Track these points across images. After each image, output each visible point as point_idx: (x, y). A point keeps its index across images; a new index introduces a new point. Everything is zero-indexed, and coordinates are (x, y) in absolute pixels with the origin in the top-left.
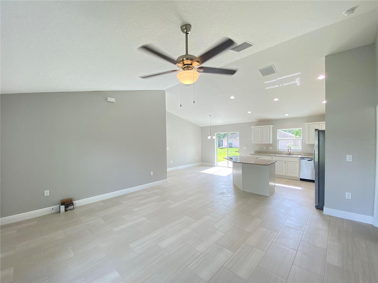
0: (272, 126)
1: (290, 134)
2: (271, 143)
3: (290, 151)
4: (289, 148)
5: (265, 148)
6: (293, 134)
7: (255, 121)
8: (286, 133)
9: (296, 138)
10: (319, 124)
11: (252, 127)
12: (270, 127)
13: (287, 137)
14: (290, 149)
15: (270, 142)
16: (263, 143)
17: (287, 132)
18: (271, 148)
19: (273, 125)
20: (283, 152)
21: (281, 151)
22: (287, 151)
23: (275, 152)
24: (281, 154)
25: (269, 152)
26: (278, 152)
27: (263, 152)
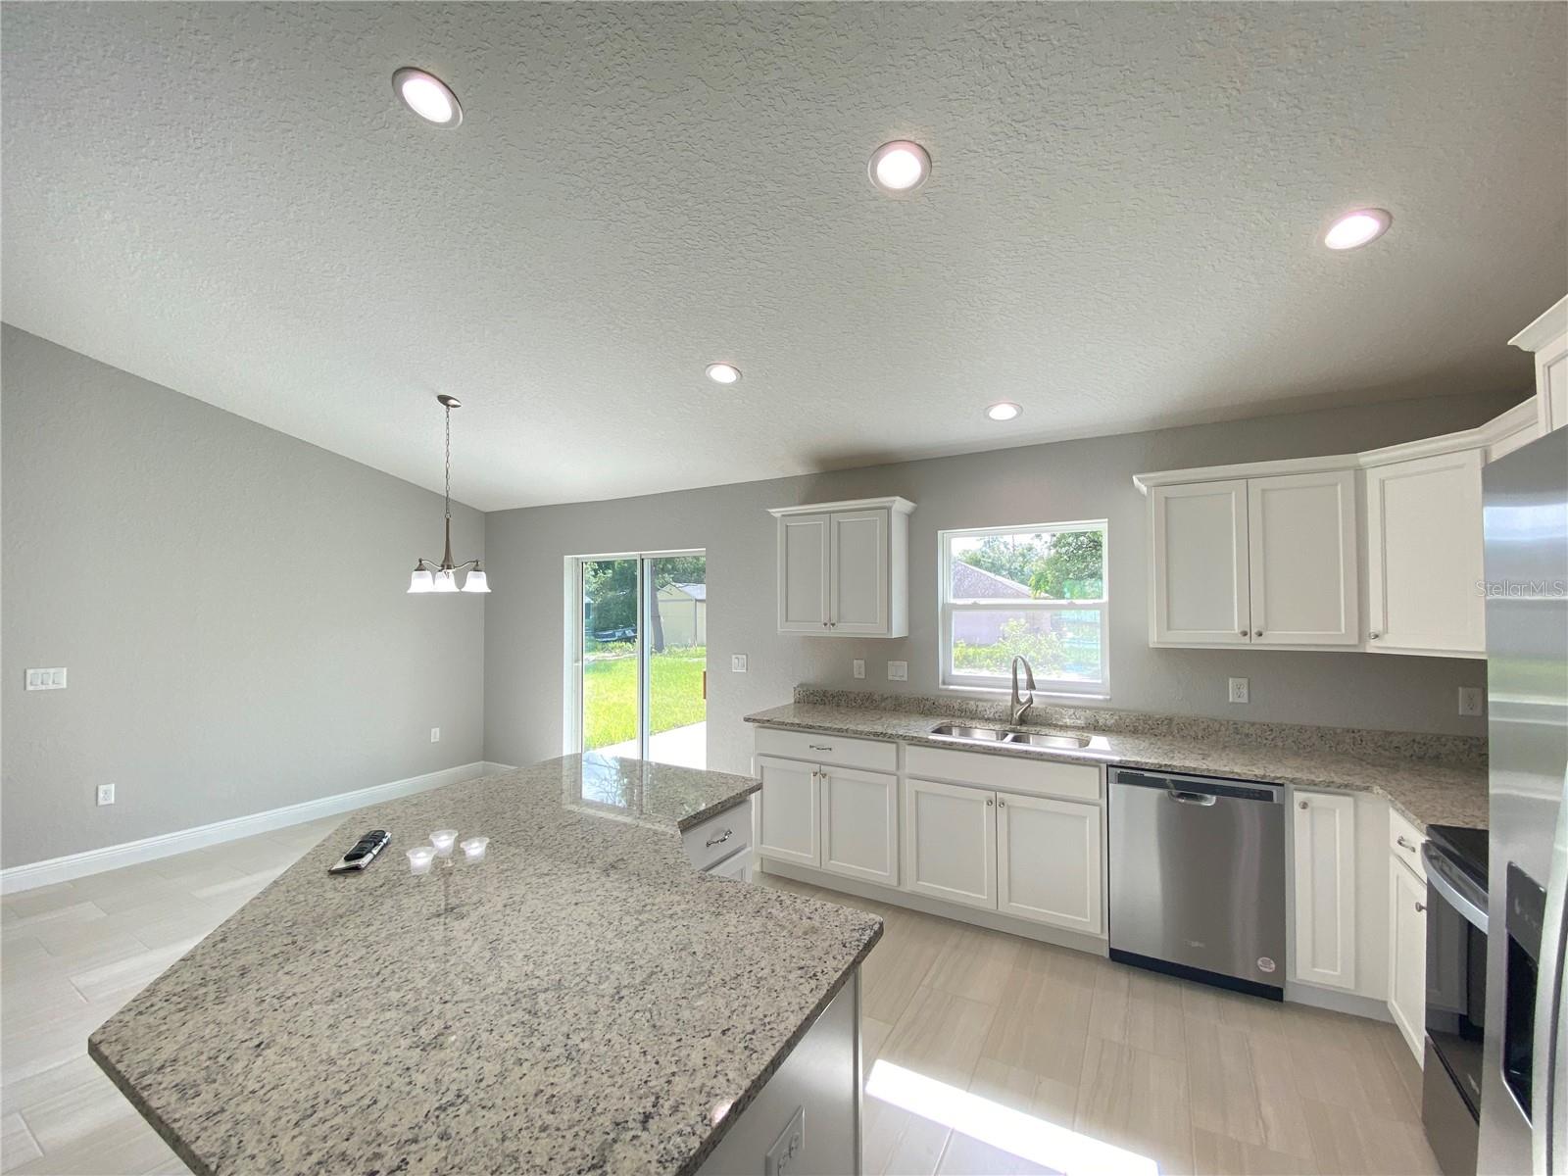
0: (900, 505)
1: (1013, 582)
2: (898, 629)
3: (1031, 700)
4: (1022, 676)
5: (858, 668)
6: (1026, 585)
7: (799, 471)
8: (998, 578)
9: (1036, 598)
10: (1247, 478)
11: (776, 512)
12: (889, 509)
13: (1004, 596)
14: (1031, 685)
15: (889, 628)
16: (845, 630)
17: (1003, 576)
18: (898, 671)
19: (914, 502)
20: (979, 699)
21: (963, 695)
22: (1005, 694)
23: (927, 700)
24: (968, 714)
25: (887, 698)
26: (947, 697)
27: (852, 696)
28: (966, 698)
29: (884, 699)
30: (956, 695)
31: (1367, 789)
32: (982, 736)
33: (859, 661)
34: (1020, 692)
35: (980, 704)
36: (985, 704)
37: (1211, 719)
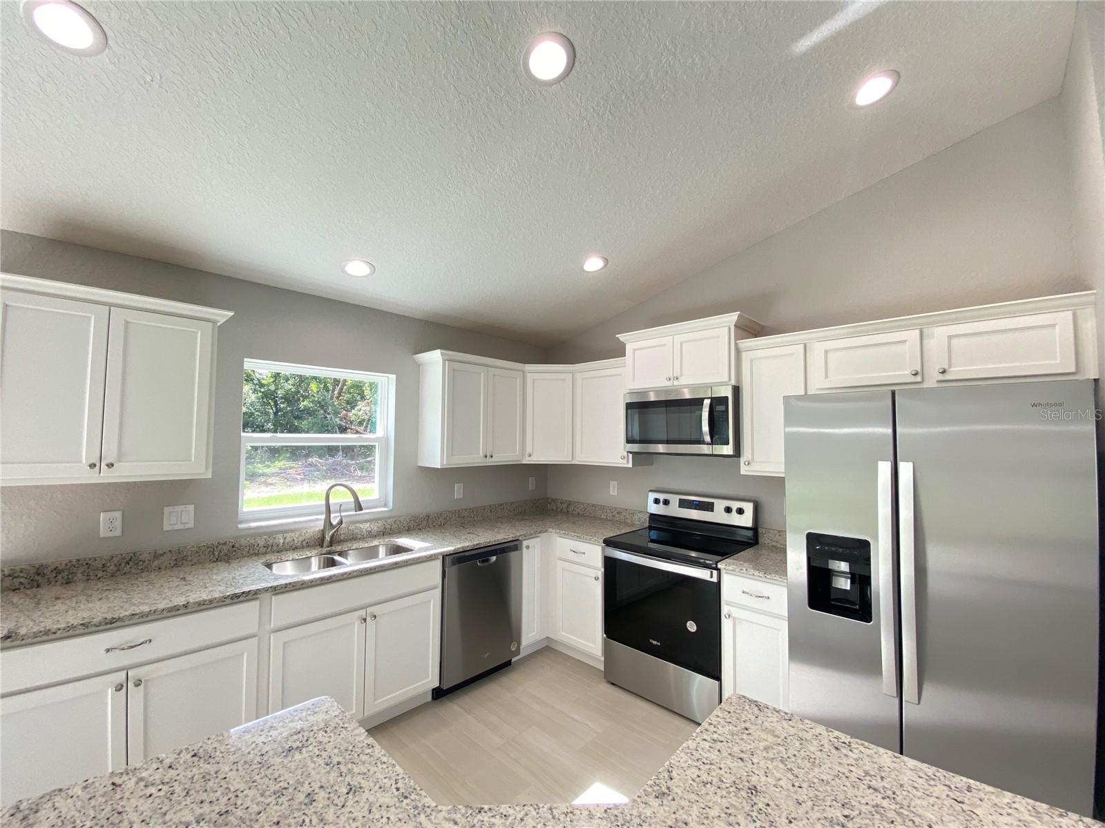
3: (341, 522)
18: (180, 518)
20: (284, 529)
21: (270, 530)
22: (317, 520)
23: (225, 544)
24: (275, 548)
25: (162, 555)
26: (248, 536)
27: (98, 564)
28: (271, 533)
29: (156, 556)
30: (259, 532)
31: (546, 531)
32: (286, 571)
33: (110, 515)
34: (332, 516)
35: (288, 535)
36: (293, 534)
37: (449, 512)
